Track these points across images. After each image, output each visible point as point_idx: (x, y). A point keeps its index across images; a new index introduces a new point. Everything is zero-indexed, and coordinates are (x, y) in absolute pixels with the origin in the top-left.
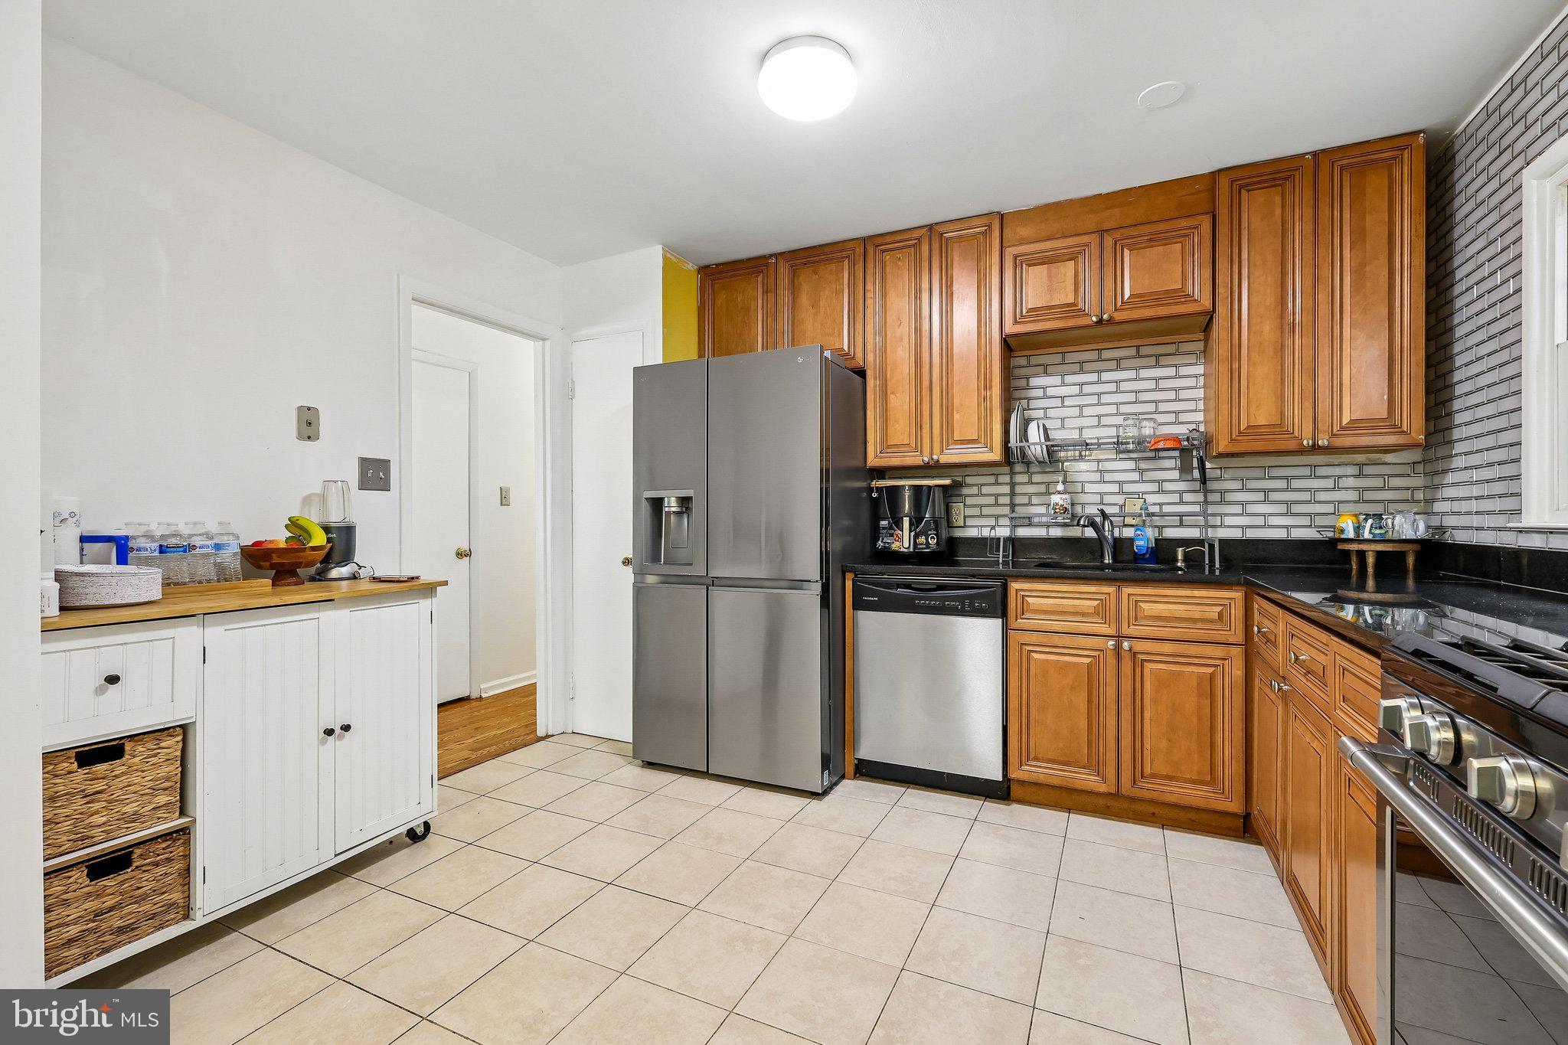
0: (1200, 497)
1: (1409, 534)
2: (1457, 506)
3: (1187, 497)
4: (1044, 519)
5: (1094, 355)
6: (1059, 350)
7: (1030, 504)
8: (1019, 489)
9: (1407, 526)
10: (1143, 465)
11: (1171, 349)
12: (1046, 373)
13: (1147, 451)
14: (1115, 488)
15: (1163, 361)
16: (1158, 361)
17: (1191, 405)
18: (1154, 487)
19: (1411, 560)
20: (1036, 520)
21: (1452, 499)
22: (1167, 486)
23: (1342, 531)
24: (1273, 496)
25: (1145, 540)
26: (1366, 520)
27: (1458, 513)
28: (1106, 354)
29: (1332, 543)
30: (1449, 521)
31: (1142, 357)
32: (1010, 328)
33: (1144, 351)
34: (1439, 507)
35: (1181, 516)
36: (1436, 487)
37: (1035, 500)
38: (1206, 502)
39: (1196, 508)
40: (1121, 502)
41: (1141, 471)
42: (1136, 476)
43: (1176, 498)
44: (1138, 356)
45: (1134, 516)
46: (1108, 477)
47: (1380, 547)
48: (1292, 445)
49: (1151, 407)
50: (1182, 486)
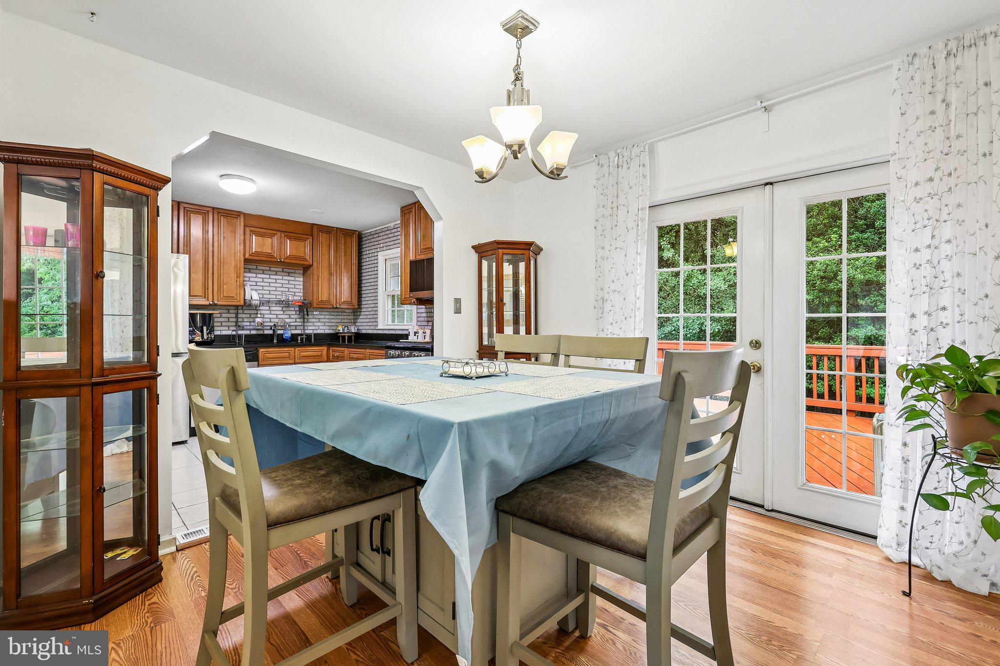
0: (302, 320)
1: (353, 331)
2: (362, 324)
3: (298, 320)
4: (248, 327)
5: (268, 268)
6: (256, 264)
7: (243, 321)
8: (239, 316)
9: (353, 329)
10: (284, 309)
11: (293, 271)
12: (250, 272)
13: (285, 304)
14: (275, 316)
15: (291, 274)
16: (289, 274)
17: (299, 291)
18: (288, 317)
19: (353, 338)
20: (245, 328)
21: (362, 322)
22: (292, 316)
23: (339, 330)
24: (321, 320)
25: (288, 335)
26: (345, 327)
27: (363, 326)
28: (272, 269)
29: (337, 333)
30: (360, 328)
31: (284, 272)
32: (247, 256)
33: (285, 270)
34: (357, 324)
35: (296, 326)
36: (357, 319)
37: (245, 320)
38: (304, 322)
39: (300, 324)
40: (277, 322)
41: (284, 311)
42: (282, 313)
43: (294, 320)
44: (283, 271)
45: (282, 326)
46: (273, 312)
47: (349, 335)
48: (331, 306)
49: (287, 290)
50: (296, 316)
